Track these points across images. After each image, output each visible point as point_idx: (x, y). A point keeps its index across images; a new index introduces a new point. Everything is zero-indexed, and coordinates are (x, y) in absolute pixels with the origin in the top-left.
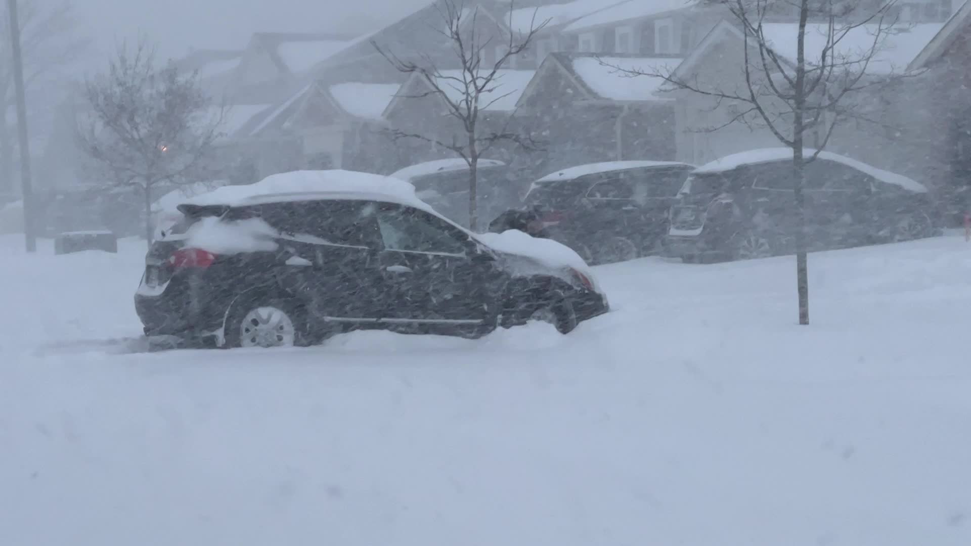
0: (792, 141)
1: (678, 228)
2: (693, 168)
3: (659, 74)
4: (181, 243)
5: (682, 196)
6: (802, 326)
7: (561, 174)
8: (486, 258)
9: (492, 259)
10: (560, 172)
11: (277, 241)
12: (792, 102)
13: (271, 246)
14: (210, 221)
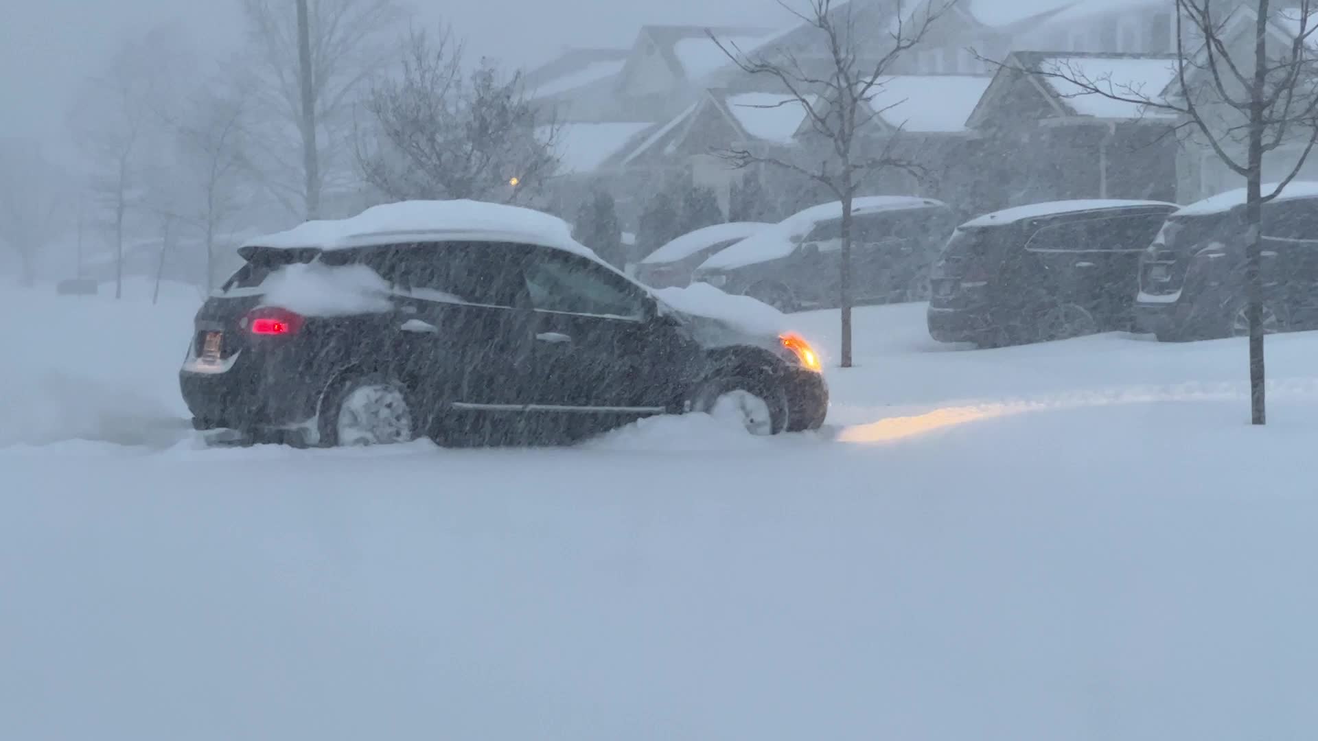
0: (1246, 167)
1: (1150, 292)
2: (1176, 209)
3: (1058, 73)
4: (256, 299)
5: (1154, 248)
6: (1258, 427)
7: (992, 217)
8: (668, 322)
9: (676, 324)
10: (993, 214)
11: (391, 298)
12: (1249, 112)
13: (383, 306)
14: (294, 272)
